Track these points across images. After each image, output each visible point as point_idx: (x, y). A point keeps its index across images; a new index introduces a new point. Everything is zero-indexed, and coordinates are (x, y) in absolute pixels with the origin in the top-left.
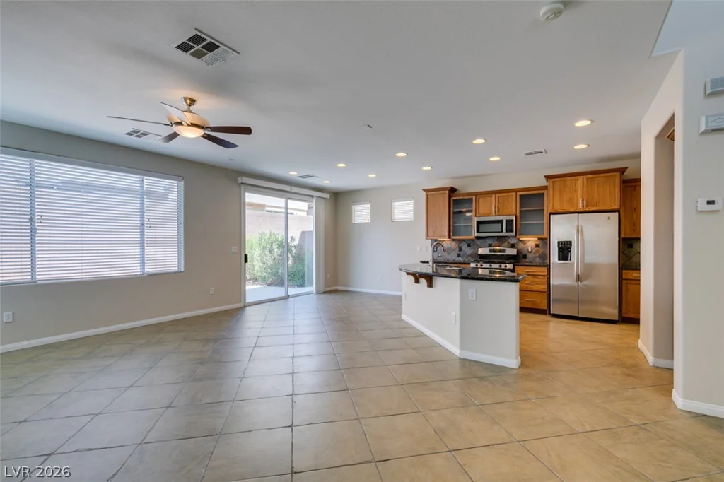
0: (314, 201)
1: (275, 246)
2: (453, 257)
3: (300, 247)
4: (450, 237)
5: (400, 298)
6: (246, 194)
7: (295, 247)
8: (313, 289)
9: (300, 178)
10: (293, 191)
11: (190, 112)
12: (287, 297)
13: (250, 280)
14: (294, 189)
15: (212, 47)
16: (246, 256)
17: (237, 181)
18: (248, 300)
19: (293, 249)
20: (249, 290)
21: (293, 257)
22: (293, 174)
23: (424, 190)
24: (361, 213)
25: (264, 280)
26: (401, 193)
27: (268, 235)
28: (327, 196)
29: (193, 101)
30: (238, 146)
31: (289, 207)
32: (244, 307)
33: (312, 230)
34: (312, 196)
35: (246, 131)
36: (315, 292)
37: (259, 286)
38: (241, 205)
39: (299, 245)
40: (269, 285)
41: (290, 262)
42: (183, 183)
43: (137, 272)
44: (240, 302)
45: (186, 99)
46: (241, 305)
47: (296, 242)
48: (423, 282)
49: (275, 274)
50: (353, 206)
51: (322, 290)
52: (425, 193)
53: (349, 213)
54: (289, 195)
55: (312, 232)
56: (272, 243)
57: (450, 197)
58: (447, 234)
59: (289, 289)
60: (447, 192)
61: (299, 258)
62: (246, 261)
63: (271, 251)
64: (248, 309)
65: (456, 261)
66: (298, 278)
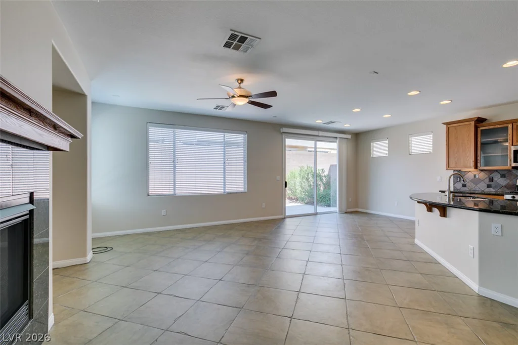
0: (338, 141)
1: (310, 176)
2: (482, 187)
3: (329, 177)
4: (476, 167)
5: (413, 223)
6: (286, 139)
7: (325, 176)
8: (336, 209)
9: (325, 125)
10: (320, 135)
11: (240, 88)
12: (316, 214)
13: (294, 199)
14: (321, 133)
15: (243, 40)
16: (286, 183)
17: (280, 131)
18: (288, 214)
19: (324, 178)
20: (289, 207)
21: (323, 184)
22: (319, 122)
23: (444, 124)
24: (379, 149)
25: (303, 200)
26: (418, 129)
27: (306, 168)
28: (349, 137)
29: (242, 80)
30: (272, 106)
31: (317, 147)
32: (285, 218)
33: (336, 164)
34: (336, 138)
35: (273, 94)
36: (338, 211)
37: (299, 204)
38: (282, 148)
39: (328, 175)
40: (306, 204)
41: (322, 188)
42: (246, 136)
43: (222, 191)
44: (282, 215)
45: (238, 80)
46: (283, 217)
47: (326, 173)
48: (436, 211)
49: (311, 196)
50: (372, 143)
51: (344, 211)
52: (445, 126)
53: (369, 149)
54: (318, 138)
55: (336, 165)
56: (308, 174)
57: (476, 128)
58: (472, 164)
59: (317, 207)
60: (473, 123)
61: (328, 185)
62: (286, 186)
63: (307, 179)
64: (287, 220)
65: (486, 192)
66: (325, 200)
